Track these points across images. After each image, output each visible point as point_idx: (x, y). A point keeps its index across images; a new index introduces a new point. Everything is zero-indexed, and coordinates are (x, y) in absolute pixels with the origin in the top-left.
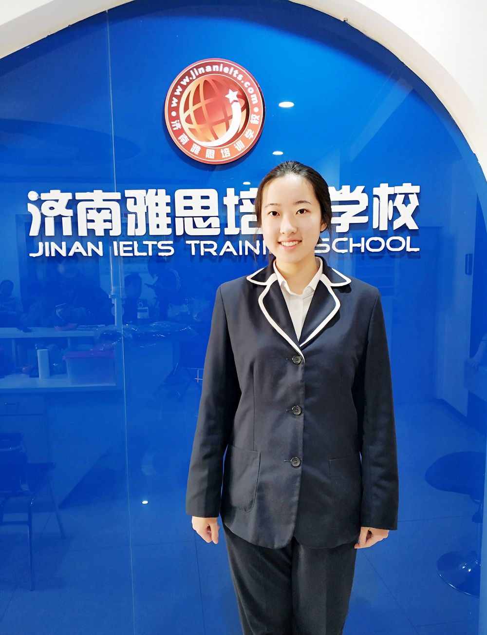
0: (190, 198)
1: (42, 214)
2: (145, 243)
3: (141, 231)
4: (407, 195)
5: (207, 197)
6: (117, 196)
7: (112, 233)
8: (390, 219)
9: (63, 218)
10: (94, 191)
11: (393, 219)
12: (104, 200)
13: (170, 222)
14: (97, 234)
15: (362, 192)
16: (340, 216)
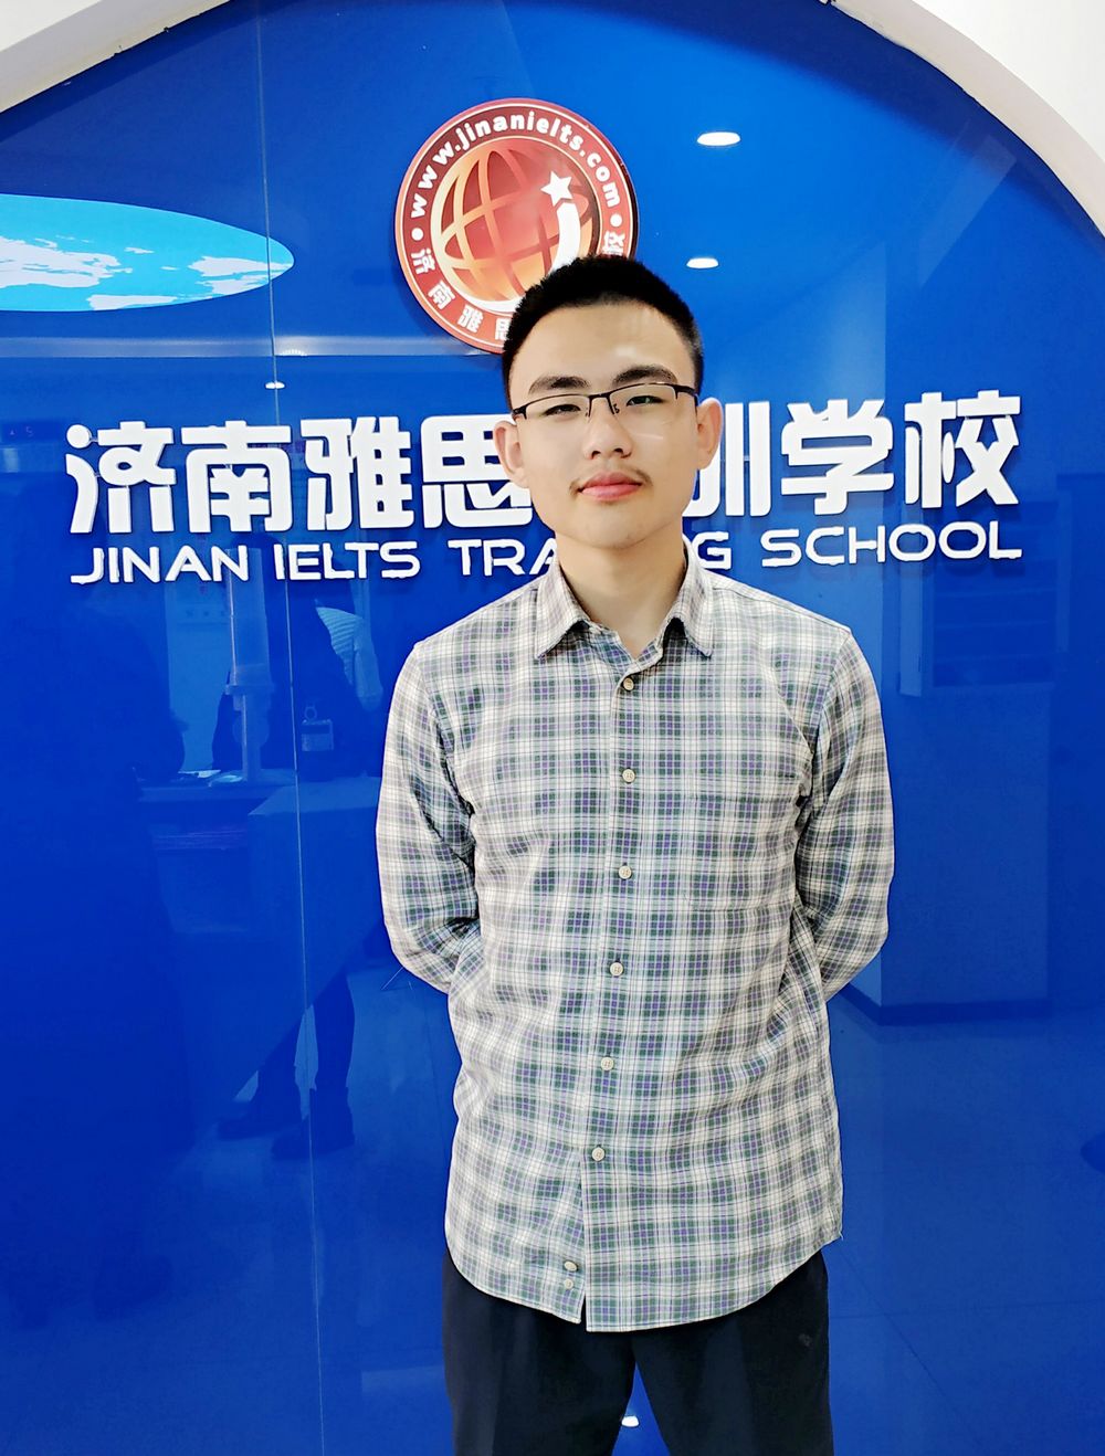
0: (458, 436)
1: (100, 480)
2: (349, 546)
3: (340, 520)
6: (283, 434)
7: (270, 525)
8: (948, 480)
9: (152, 489)
10: (227, 423)
11: (957, 478)
12: (250, 445)
13: (409, 497)
14: (234, 528)
15: (878, 415)
16: (825, 475)
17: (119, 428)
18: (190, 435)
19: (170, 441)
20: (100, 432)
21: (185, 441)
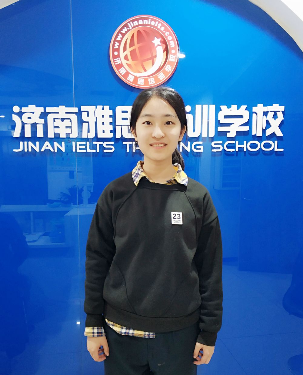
1: (22, 122)
2: (94, 143)
3: (92, 135)
4: (275, 112)
6: (76, 110)
7: (71, 136)
8: (264, 128)
9: (37, 125)
10: (60, 106)
11: (267, 128)
12: (66, 113)
13: (112, 129)
14: (61, 137)
15: (245, 110)
16: (230, 126)
17: (28, 107)
18: (49, 110)
19: (43, 111)
20: (22, 108)
21: (47, 111)
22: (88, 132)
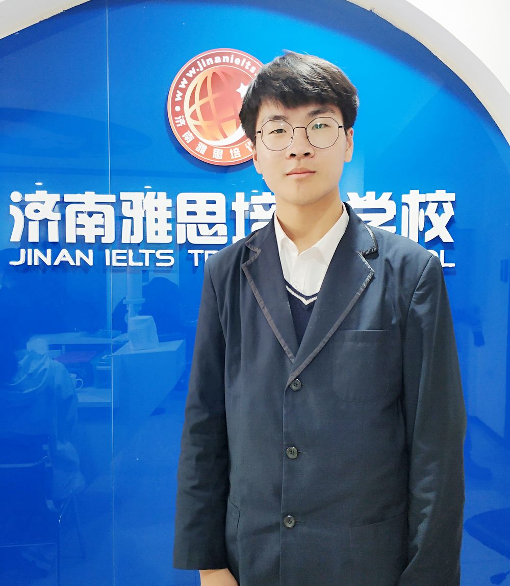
0: (194, 202)
1: (25, 217)
2: (141, 251)
3: (137, 239)
4: (440, 203)
5: (214, 202)
6: (112, 198)
7: (104, 240)
8: (421, 230)
9: (49, 222)
10: (86, 192)
11: (425, 230)
12: (97, 203)
13: (170, 229)
14: (87, 241)
15: (390, 199)
17: (35, 193)
18: (68, 198)
19: (59, 200)
20: (25, 195)
21: (65, 201)
22: (132, 233)
